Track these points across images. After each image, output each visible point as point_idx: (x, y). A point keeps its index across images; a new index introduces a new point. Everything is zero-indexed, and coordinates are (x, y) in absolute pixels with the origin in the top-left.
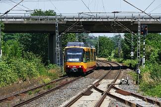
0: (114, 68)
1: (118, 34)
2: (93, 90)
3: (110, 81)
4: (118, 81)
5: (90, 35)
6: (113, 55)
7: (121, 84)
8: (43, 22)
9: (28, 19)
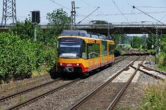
0: (142, 55)
1: (144, 35)
2: (130, 67)
3: (140, 62)
4: (145, 62)
5: (128, 35)
6: (141, 47)
7: (146, 63)
8: (101, 28)
9: (92, 26)
